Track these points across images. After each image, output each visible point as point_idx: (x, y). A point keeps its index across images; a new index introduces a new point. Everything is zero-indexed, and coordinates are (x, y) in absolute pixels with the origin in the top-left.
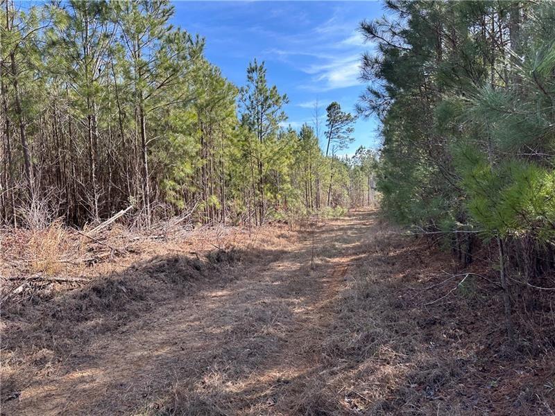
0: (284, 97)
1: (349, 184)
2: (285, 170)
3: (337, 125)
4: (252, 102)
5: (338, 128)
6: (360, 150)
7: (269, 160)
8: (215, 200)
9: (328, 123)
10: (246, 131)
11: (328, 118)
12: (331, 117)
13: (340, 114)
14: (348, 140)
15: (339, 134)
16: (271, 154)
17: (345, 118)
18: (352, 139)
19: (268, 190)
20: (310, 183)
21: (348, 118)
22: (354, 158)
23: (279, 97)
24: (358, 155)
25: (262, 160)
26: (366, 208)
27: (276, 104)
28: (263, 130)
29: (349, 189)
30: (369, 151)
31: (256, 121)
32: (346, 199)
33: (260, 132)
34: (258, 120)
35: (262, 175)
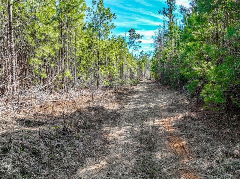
0: (114, 15)
1: (137, 68)
2: (114, 57)
3: (134, 39)
4: (95, 15)
5: (134, 41)
6: (142, 52)
7: (104, 50)
8: (68, 73)
9: (129, 38)
10: (91, 31)
11: (129, 36)
12: (130, 35)
13: (135, 34)
14: (138, 47)
15: (134, 44)
16: (105, 47)
17: (137, 36)
18: (140, 47)
19: (102, 69)
20: (122, 66)
21: (139, 36)
22: (139, 56)
23: (111, 14)
24: (141, 55)
25: (100, 50)
26: (144, 80)
27: (109, 18)
28: (100, 33)
29: (137, 70)
30: (146, 53)
31: (97, 27)
32: (136, 75)
33: (99, 34)
34: (98, 26)
35: (99, 60)
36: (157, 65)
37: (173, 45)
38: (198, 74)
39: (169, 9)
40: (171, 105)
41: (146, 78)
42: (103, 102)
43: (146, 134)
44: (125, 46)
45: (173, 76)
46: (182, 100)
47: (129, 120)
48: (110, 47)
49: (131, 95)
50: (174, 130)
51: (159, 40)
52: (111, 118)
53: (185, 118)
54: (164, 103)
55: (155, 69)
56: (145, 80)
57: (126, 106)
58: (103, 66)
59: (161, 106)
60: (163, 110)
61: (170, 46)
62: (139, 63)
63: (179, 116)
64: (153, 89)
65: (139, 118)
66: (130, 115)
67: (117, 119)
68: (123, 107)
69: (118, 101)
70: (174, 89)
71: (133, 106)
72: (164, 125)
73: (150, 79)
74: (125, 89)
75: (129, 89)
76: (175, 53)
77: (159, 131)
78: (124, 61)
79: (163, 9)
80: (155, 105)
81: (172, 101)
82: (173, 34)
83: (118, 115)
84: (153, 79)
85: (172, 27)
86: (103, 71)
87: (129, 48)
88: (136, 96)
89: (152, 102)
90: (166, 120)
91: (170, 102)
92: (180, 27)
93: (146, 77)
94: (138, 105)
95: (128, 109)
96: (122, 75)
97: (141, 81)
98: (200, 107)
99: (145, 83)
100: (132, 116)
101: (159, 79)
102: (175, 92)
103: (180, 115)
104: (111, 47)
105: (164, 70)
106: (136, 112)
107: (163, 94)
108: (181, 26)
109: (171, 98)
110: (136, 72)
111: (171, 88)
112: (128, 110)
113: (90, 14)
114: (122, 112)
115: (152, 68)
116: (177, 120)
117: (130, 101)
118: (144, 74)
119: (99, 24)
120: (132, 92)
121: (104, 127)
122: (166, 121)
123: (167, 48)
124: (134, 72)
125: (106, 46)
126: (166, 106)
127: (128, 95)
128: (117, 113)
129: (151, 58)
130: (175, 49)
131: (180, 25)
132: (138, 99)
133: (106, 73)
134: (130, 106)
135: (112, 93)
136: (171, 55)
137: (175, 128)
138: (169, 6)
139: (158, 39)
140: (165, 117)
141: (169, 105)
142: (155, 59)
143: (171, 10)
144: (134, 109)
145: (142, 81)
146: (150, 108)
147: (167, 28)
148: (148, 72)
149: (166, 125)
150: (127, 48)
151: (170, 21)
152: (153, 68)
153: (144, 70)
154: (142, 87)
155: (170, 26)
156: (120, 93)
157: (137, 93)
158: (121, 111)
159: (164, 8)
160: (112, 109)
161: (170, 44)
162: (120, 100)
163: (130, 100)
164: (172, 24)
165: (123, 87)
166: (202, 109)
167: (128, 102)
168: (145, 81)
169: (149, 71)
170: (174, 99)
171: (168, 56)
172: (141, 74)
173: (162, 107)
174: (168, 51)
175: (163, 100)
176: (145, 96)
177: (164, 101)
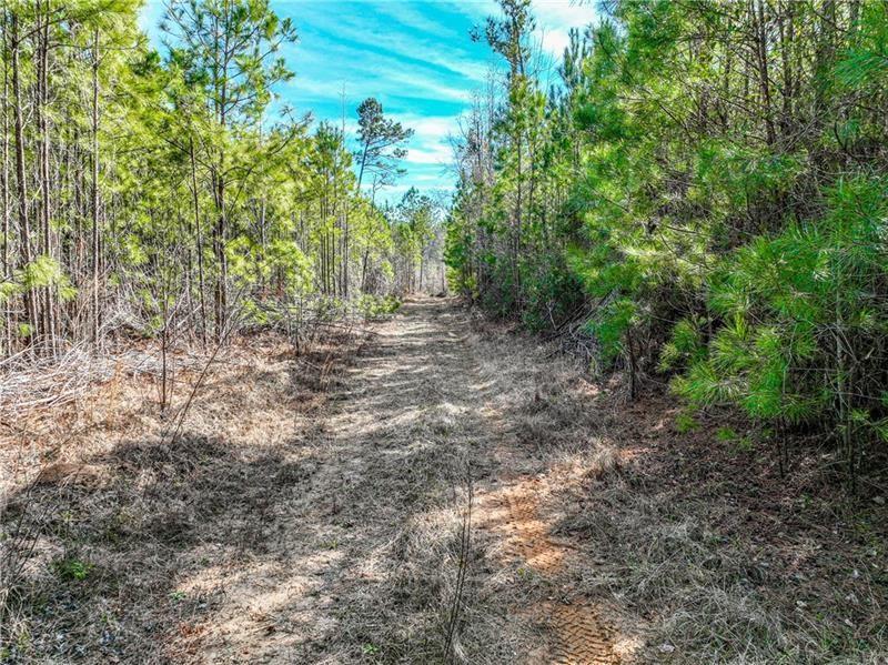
0: (287, 24)
1: (392, 251)
2: (285, 203)
3: (378, 141)
5: (377, 148)
6: (411, 194)
7: (243, 172)
9: (360, 136)
11: (361, 128)
12: (365, 126)
13: (381, 122)
14: (394, 171)
15: (379, 159)
16: (247, 158)
17: (391, 132)
18: (402, 171)
19: (237, 251)
20: (331, 245)
21: (396, 132)
22: (399, 206)
23: (274, 19)
24: (407, 204)
25: (225, 171)
26: (420, 297)
27: (266, 37)
28: (227, 96)
29: (392, 260)
30: (424, 198)
31: (210, 72)
32: (389, 278)
33: (221, 103)
34: (215, 67)
35: (223, 214)
36: (467, 240)
37: (526, 164)
38: (644, 276)
39: (508, 27)
40: (534, 412)
41: (429, 289)
42: (219, 409)
43: (422, 605)
44: (341, 163)
45: (528, 285)
46: (571, 381)
47: (336, 511)
48: (268, 156)
49: (365, 364)
50: (558, 554)
51: (474, 147)
52: (247, 501)
53: (599, 478)
54: (502, 397)
55: (458, 256)
56: (425, 297)
57: (334, 419)
58: (243, 241)
59: (490, 414)
60: (500, 437)
61: (515, 167)
62: (400, 235)
63: (571, 467)
64: (452, 338)
65: (389, 490)
66: (347, 474)
67: (278, 509)
68: (321, 429)
69: (301, 399)
70: (534, 334)
71: (369, 417)
72: (508, 528)
73: (440, 296)
74: (343, 339)
75: (357, 338)
76: (533, 195)
77: (488, 571)
78: (337, 225)
79: (486, 24)
80: (464, 409)
81: (532, 390)
82: (527, 122)
83: (288, 478)
84: (453, 293)
85: (523, 96)
86: (241, 262)
87: (358, 174)
88: (386, 369)
89: (453, 398)
90: (518, 491)
91: (528, 394)
92: (552, 96)
93: (426, 285)
94: (391, 413)
95: (343, 435)
96: (331, 279)
97: (407, 301)
98: (648, 416)
99: (424, 309)
100: (357, 479)
101: (475, 295)
102: (540, 348)
103: (578, 462)
104: (274, 157)
105: (493, 261)
106: (377, 455)
107: (492, 358)
108: (556, 90)
109: (526, 375)
110: (390, 267)
111: (522, 329)
112: (340, 442)
113: (177, 13)
114: (312, 457)
115: (448, 253)
116: (566, 491)
117: (355, 396)
118: (418, 274)
119: (221, 55)
120: (371, 350)
121: (192, 570)
122: (518, 501)
123: (504, 175)
124: (381, 269)
125: (248, 151)
126: (511, 412)
127: (350, 365)
128: (284, 463)
129: (443, 215)
130: (534, 180)
131: (552, 87)
132: (392, 384)
133: (257, 271)
134: (355, 422)
135: (281, 358)
136: (519, 203)
137: (564, 540)
138: (507, 12)
139: (470, 141)
140: (512, 476)
141: (523, 410)
142: (457, 219)
143: (516, 29)
144: (370, 435)
145: (413, 302)
146: (442, 430)
147: (501, 99)
148: (433, 269)
149: (520, 527)
150: (351, 173)
151: (514, 70)
152: (453, 253)
153: (417, 259)
154: (413, 326)
155: (512, 88)
156: (318, 358)
157: (390, 354)
158: (307, 451)
159: (491, 22)
160: (263, 442)
161: (515, 160)
162: (307, 392)
163: (357, 391)
164: (522, 84)
165: (334, 330)
166: (661, 426)
167: (345, 398)
168: (423, 303)
169: (436, 266)
170: (538, 377)
171: (508, 205)
172: (408, 276)
173: (496, 418)
174: (509, 188)
175: (496, 385)
176: (423, 369)
177: (502, 390)
